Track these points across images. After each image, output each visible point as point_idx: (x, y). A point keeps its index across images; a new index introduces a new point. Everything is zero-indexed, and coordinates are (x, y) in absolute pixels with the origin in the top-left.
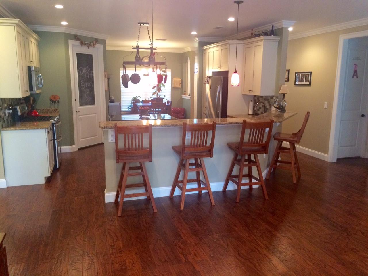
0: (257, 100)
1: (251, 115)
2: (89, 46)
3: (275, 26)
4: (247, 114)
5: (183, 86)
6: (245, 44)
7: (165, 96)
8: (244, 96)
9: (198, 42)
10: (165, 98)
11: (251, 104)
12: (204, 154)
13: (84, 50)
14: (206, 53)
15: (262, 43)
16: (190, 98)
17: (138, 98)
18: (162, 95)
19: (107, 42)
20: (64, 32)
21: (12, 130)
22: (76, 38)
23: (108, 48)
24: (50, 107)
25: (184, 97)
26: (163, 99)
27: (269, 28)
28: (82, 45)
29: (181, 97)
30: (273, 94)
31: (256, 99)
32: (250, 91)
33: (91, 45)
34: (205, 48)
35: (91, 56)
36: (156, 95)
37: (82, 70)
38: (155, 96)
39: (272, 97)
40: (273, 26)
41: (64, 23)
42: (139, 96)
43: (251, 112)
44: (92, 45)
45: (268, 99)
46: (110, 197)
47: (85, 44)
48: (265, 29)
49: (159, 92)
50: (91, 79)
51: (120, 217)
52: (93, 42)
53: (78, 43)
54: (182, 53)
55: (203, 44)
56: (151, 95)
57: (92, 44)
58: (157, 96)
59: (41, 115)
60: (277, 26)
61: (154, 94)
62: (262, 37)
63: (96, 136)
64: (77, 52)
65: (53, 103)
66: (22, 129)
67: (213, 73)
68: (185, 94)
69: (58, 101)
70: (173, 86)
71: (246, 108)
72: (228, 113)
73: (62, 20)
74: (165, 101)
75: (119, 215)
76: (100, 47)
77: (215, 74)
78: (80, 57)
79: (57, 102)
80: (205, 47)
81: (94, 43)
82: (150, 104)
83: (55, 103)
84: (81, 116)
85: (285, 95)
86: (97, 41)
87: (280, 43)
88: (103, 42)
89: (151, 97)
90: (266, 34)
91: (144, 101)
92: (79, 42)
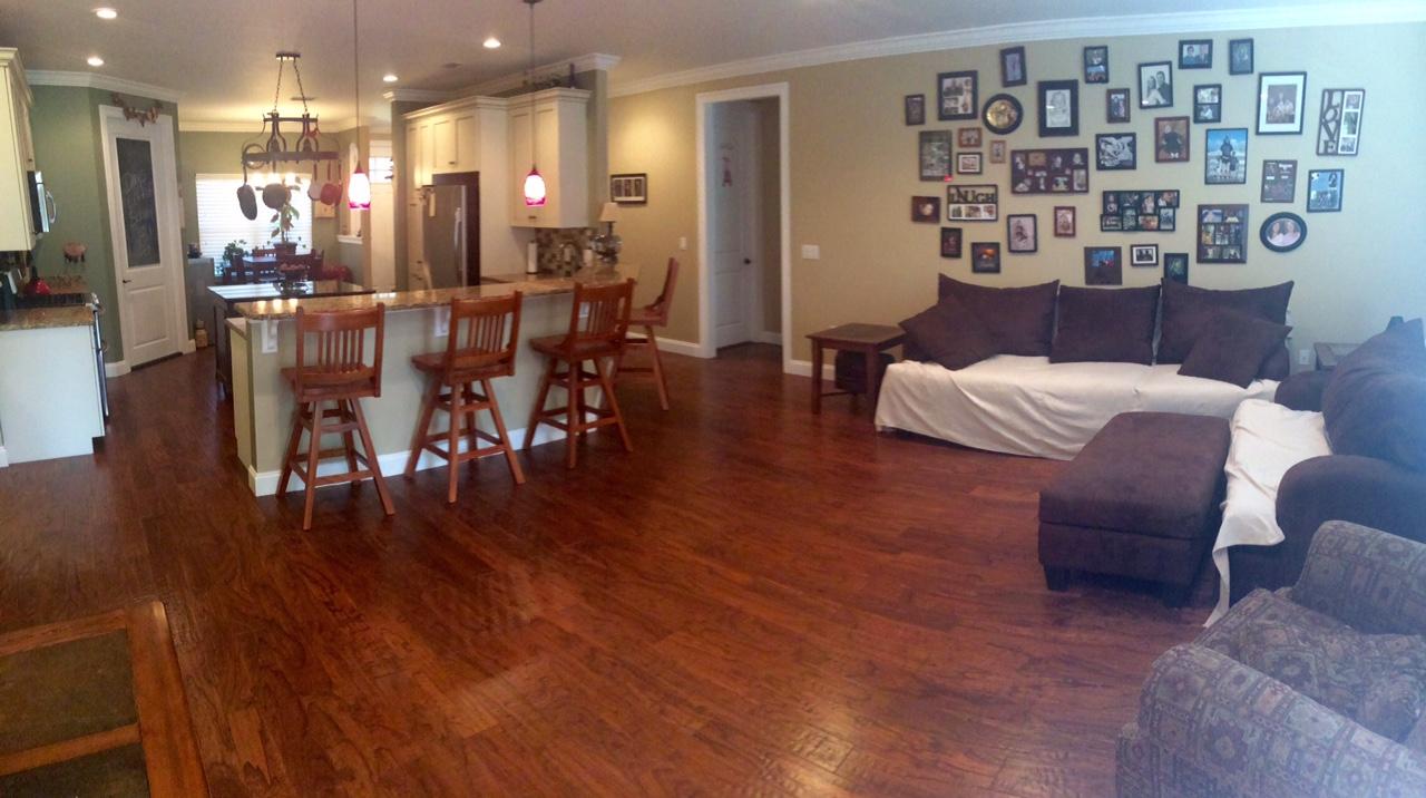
0: (544, 239)
1: (534, 273)
2: (143, 119)
3: (577, 65)
4: (523, 271)
5: (341, 213)
6: (510, 108)
7: (300, 239)
8: (517, 230)
9: (393, 103)
10: (300, 244)
11: (533, 248)
12: (496, 368)
13: (133, 131)
14: (414, 129)
15: (555, 105)
16: (360, 243)
17: (239, 246)
18: (292, 236)
19: (181, 111)
20: (86, 85)
21: (13, 329)
22: (115, 99)
23: (183, 127)
24: (65, 272)
25: (343, 239)
26: (294, 245)
27: (562, 69)
28: (128, 119)
29: (336, 239)
30: (583, 224)
31: (541, 235)
32: (534, 217)
33: (148, 119)
34: (409, 117)
35: (146, 145)
36: (279, 236)
37: (129, 180)
38: (278, 239)
39: (582, 231)
40: (572, 66)
41: (95, 61)
42: (241, 241)
43: (532, 268)
44: (150, 117)
45: (572, 237)
46: (265, 482)
47: (136, 116)
48: (553, 71)
49: (288, 229)
50: (149, 202)
51: (307, 531)
52: (151, 111)
53: (118, 112)
54: (335, 134)
55: (405, 108)
56: (268, 236)
57: (149, 114)
58: (283, 238)
59: (54, 291)
60: (583, 65)
61: (275, 233)
62: (556, 91)
63: (164, 337)
64: (120, 136)
65: (72, 263)
66: (36, 327)
67: (435, 177)
68: (346, 233)
69: (83, 257)
70: (317, 214)
71: (520, 258)
72: (484, 272)
73: (89, 54)
74: (300, 251)
75: (305, 528)
76: (164, 121)
77: (441, 180)
78: (124, 146)
79: (80, 258)
80: (411, 116)
81: (154, 111)
82: (271, 258)
83: (76, 261)
84: (132, 292)
85: (614, 225)
86: (159, 106)
87: (591, 109)
88: (171, 109)
89: (268, 243)
90: (557, 83)
91: (257, 253)
92: (121, 109)
